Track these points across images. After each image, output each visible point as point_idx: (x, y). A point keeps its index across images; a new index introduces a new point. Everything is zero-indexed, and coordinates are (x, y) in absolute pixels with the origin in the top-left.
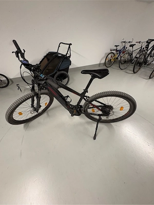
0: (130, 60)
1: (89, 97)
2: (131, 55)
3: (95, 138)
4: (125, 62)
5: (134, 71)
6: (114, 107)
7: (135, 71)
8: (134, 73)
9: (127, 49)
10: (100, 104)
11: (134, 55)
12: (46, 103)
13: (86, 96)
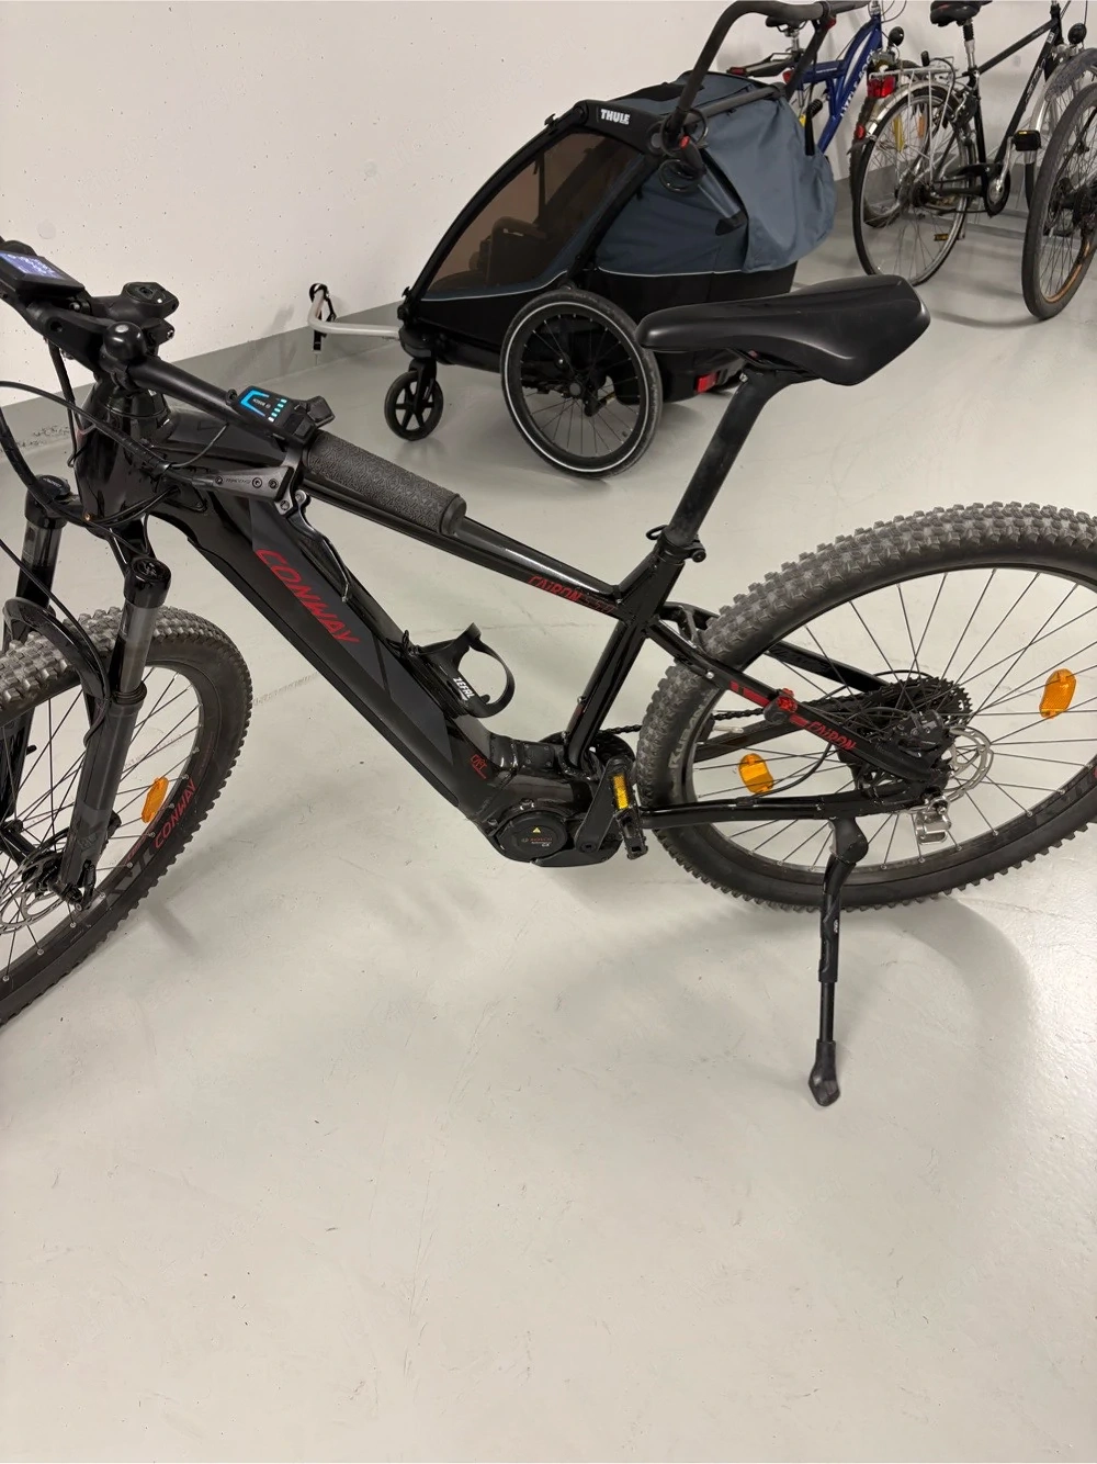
0: (969, 172)
1: (702, 618)
2: (962, 109)
3: (824, 1082)
4: (919, 196)
5: (1030, 294)
6: (976, 695)
7: (1046, 291)
8: (1041, 312)
9: (904, 52)
10: (829, 686)
11: (996, 114)
12: (157, 786)
13: (675, 613)
